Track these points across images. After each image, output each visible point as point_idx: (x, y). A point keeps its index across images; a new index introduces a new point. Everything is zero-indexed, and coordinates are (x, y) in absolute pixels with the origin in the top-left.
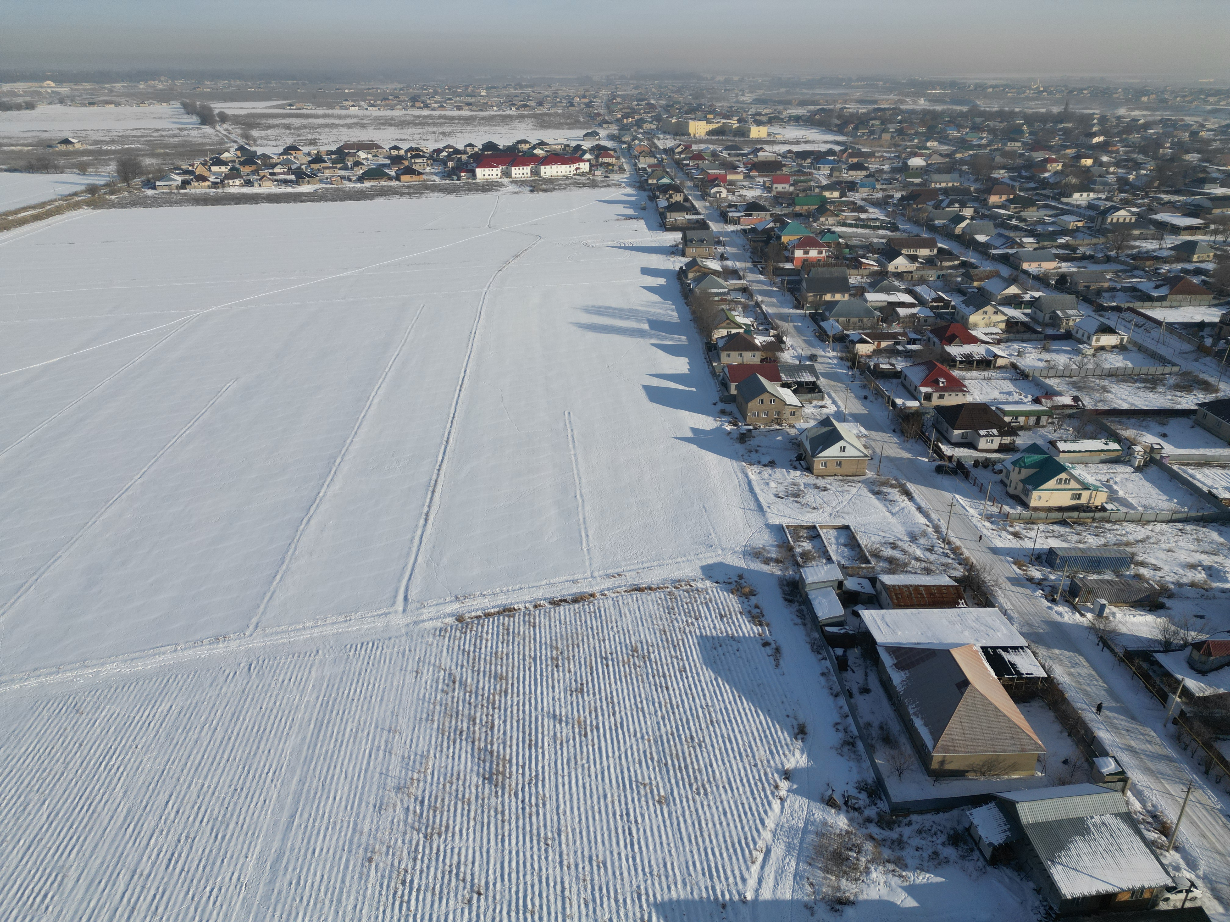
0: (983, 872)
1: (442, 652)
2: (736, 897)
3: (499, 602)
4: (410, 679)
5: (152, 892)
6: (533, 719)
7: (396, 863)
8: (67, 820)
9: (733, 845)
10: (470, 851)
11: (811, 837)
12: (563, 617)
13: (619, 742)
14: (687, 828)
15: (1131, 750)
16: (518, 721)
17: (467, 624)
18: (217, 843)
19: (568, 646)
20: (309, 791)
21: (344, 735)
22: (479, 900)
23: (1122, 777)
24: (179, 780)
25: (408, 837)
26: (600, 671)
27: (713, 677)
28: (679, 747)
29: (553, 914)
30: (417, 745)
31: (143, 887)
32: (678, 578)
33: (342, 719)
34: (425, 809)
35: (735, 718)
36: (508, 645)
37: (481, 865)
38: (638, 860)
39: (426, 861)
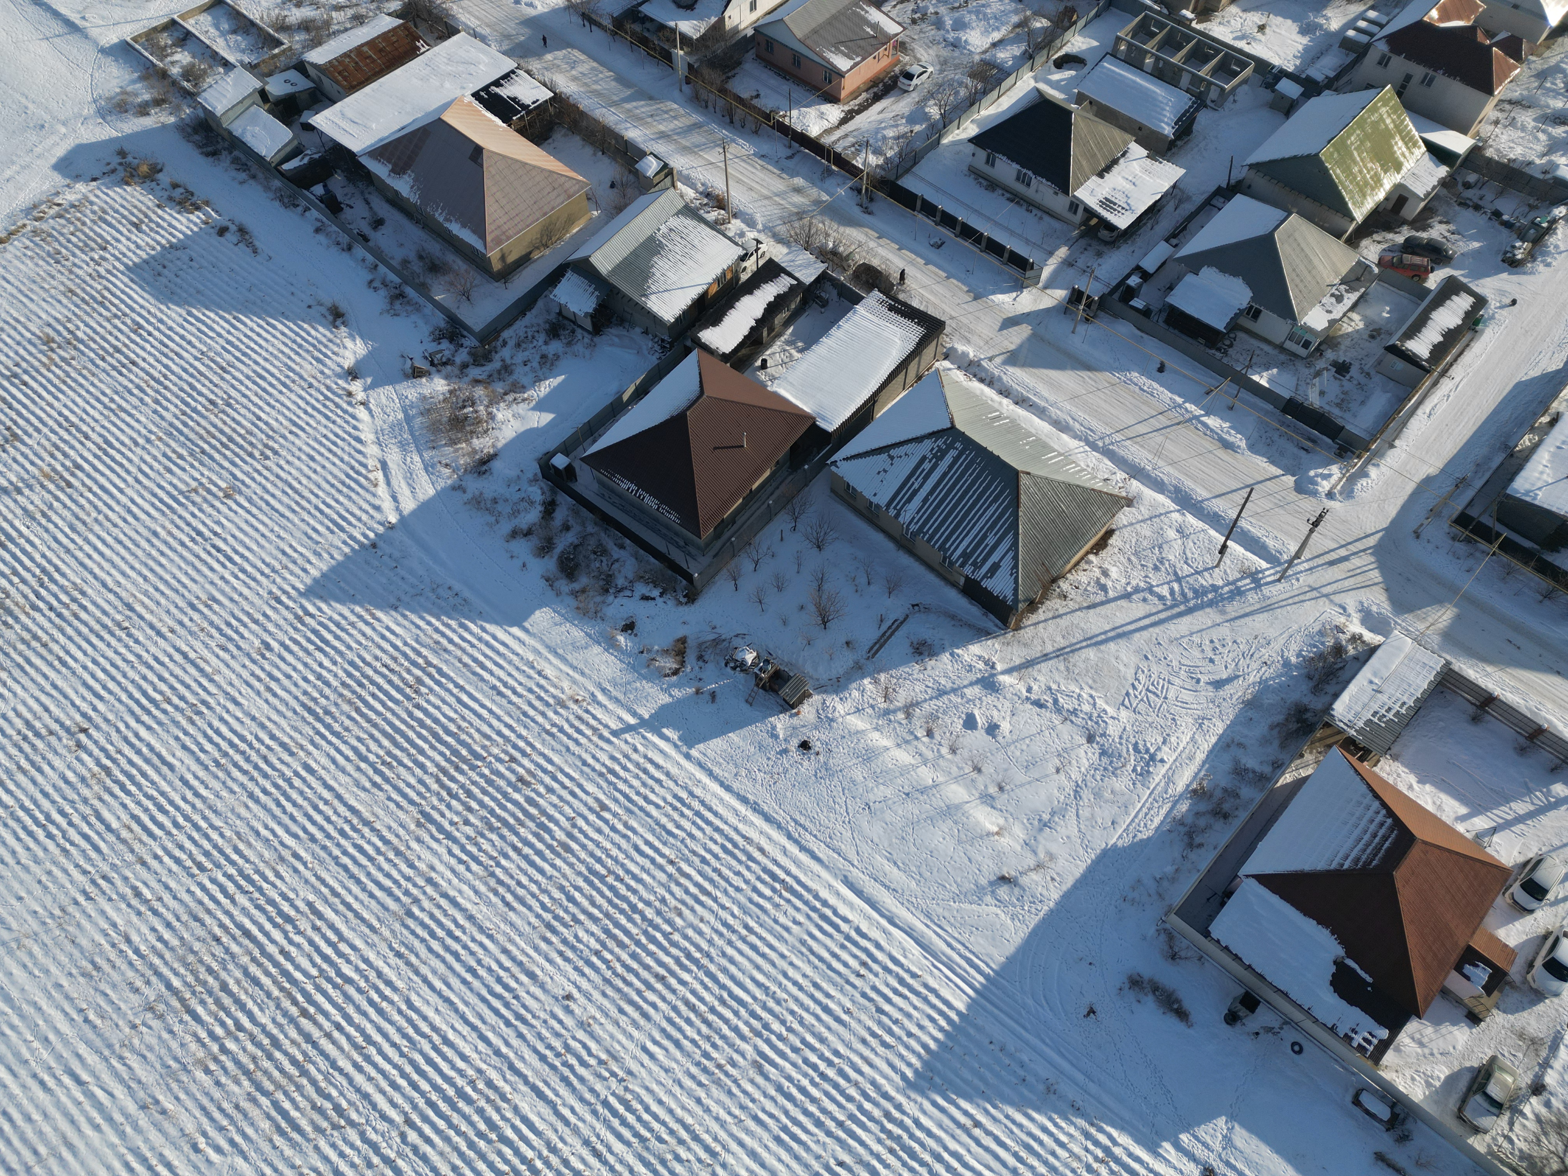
0: (592, 346)
2: (381, 529)
9: (343, 483)
10: (31, 702)
11: (418, 421)
13: (121, 465)
14: (280, 501)
15: (663, 136)
22: (89, 737)
23: (666, 171)
26: (20, 396)
27: (184, 313)
28: (203, 422)
29: (194, 685)
32: (29, 203)
35: (248, 346)
37: (59, 705)
38: (249, 569)
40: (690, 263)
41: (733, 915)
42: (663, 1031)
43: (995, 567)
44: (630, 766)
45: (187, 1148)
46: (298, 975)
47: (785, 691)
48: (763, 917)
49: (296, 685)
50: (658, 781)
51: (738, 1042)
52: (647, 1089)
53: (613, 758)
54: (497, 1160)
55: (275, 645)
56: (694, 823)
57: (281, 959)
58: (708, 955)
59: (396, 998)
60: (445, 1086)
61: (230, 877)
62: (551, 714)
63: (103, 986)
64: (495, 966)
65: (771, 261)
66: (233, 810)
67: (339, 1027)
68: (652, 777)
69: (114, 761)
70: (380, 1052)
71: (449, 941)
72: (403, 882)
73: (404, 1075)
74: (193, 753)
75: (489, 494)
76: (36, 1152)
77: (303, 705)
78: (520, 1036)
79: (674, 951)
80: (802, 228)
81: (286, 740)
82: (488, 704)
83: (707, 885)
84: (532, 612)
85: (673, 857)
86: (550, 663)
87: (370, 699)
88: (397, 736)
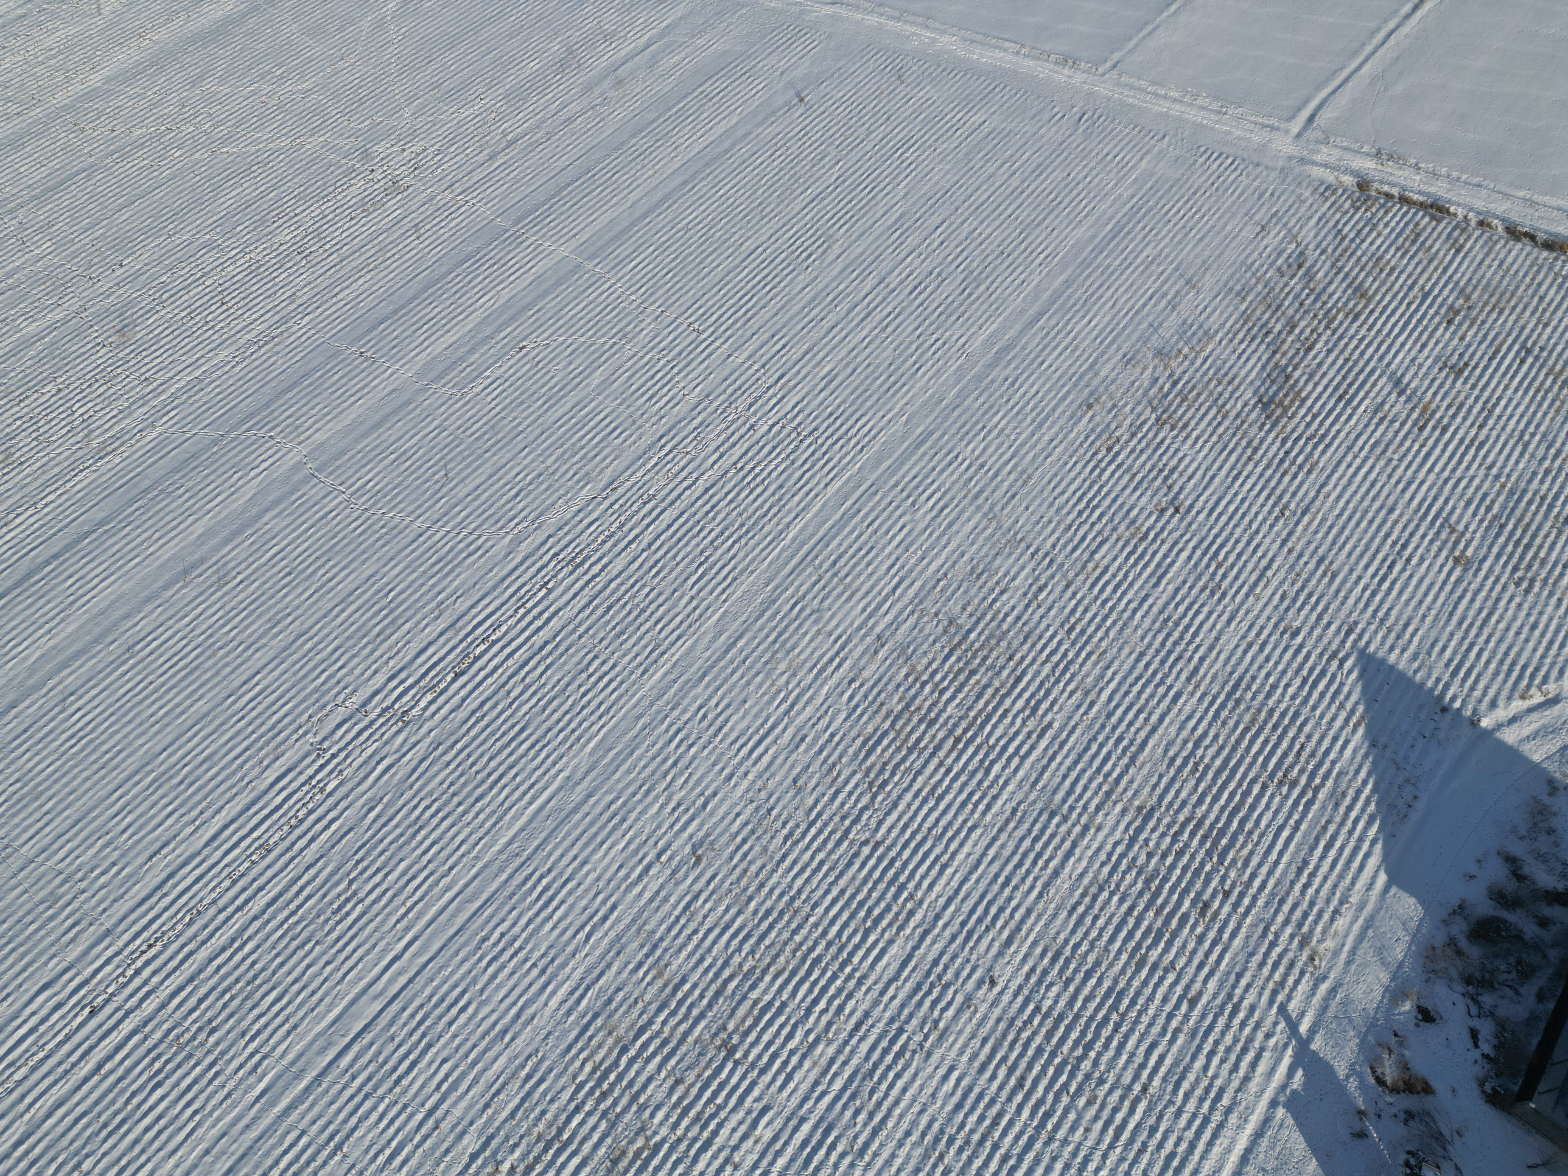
1: (1310, 218)
2: (1468, 713)
3: (1432, 190)
4: (1249, 232)
5: (889, 309)
6: (1368, 369)
7: (1113, 426)
8: (850, 193)
9: (1513, 664)
10: (1195, 465)
12: (1510, 260)
13: (1460, 462)
14: (1467, 609)
16: (1347, 360)
17: (1369, 198)
18: (962, 297)
19: (1486, 304)
20: (1069, 298)
21: (1136, 257)
22: (1172, 516)
24: (957, 209)
25: (1139, 408)
26: (1507, 362)
28: (1539, 518)
29: (1240, 581)
30: (1208, 317)
31: (884, 299)
33: (1144, 238)
34: (1174, 392)
36: (1403, 257)
37: (1196, 485)
38: (1377, 599)
39: (1143, 444)
42: (970, 1089)
44: (1247, 1030)
45: (851, 675)
46: (988, 728)
49: (1260, 668)
50: (1235, 1068)
52: (916, 1075)
53: (1252, 1009)
54: (851, 930)
55: (1299, 639)
56: (1194, 1116)
57: (1000, 712)
58: (1051, 1139)
59: (976, 816)
60: (907, 873)
61: (1065, 655)
62: (1289, 930)
63: (965, 584)
64: (1014, 903)
66: (1126, 643)
67: (948, 771)
68: (1239, 1059)
69: (1154, 540)
70: (931, 810)
71: (1032, 856)
72: (1082, 802)
73: (914, 834)
74: (1173, 598)
75: (1557, 823)
76: (847, 576)
77: (1241, 679)
78: (954, 937)
79: (1050, 1097)
81: (1202, 671)
82: (1285, 859)
83: (1126, 1135)
84: (1412, 894)
85: (1151, 1090)
86: (1353, 922)
87: (1261, 739)
88: (1227, 772)
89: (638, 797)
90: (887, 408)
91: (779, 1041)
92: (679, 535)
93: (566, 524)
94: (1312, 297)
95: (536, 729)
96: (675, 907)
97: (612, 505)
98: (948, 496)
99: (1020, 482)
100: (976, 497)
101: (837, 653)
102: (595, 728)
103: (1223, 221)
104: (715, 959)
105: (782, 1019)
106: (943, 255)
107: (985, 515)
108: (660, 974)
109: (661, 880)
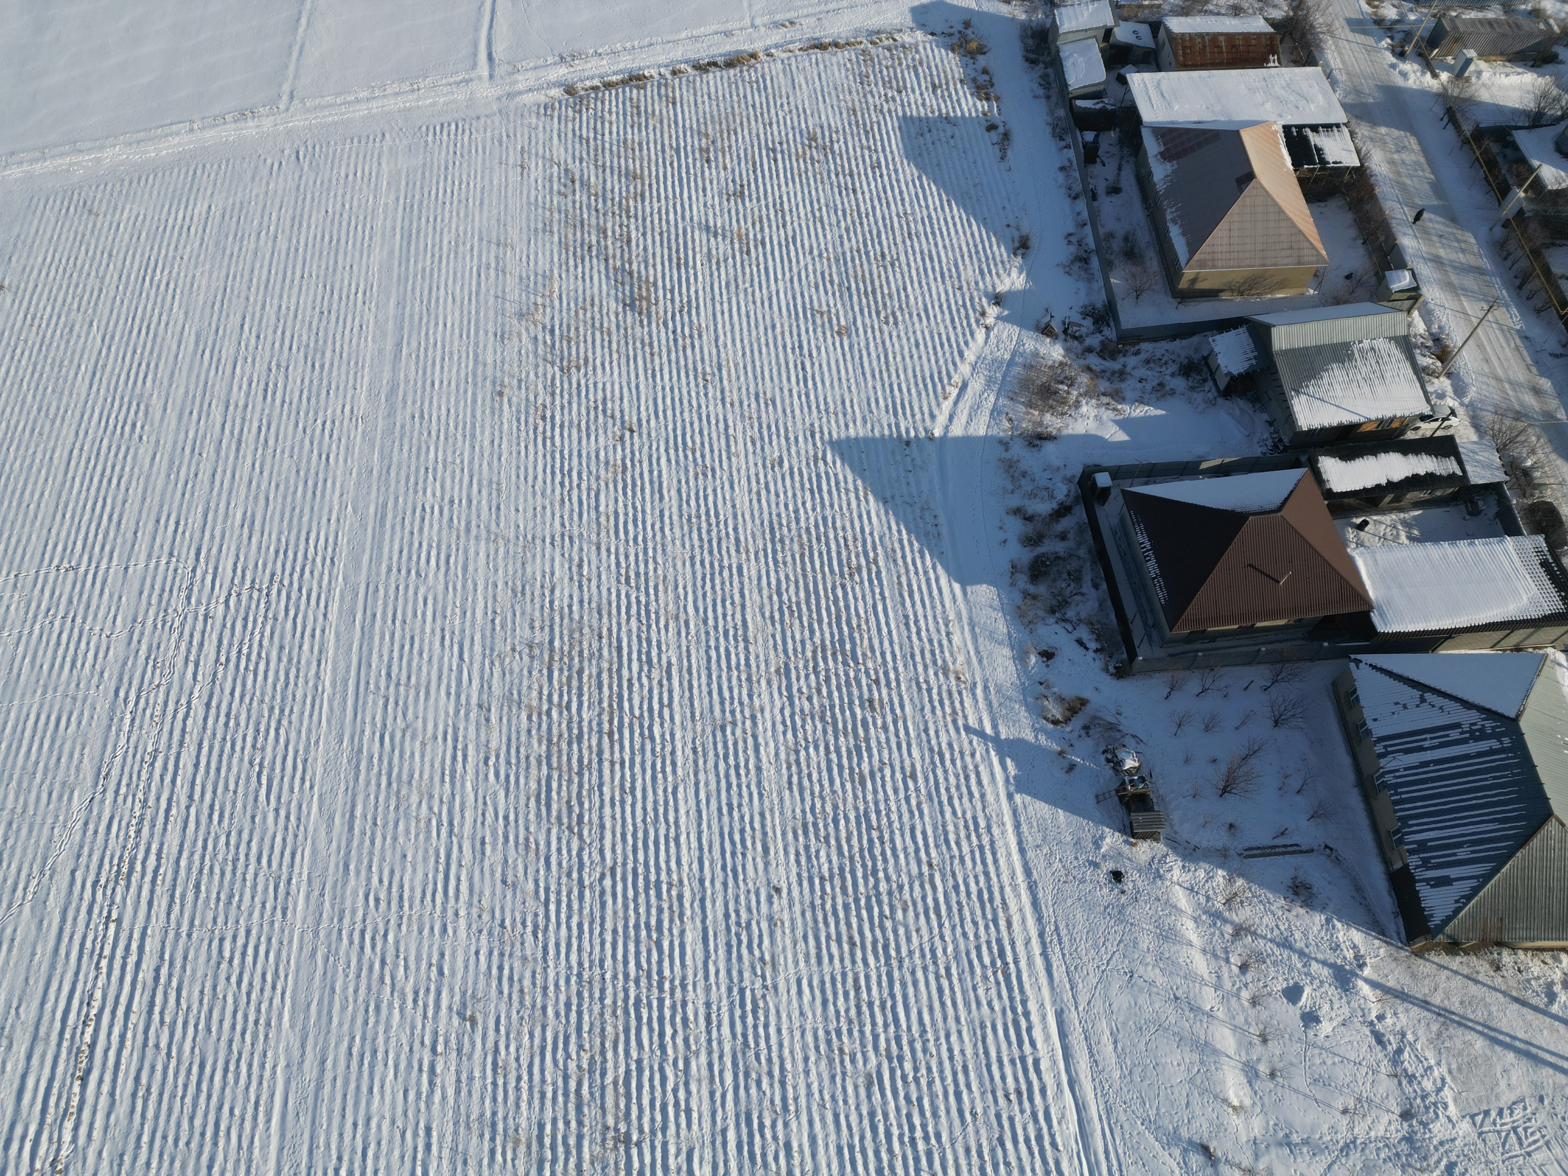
0: (1212, 403)
1: (551, 139)
2: (922, 434)
3: (622, 66)
4: (514, 176)
5: (256, 424)
6: (681, 231)
7: (532, 397)
8: (127, 345)
9: (924, 380)
10: (617, 387)
11: (1017, 370)
12: (713, 90)
13: (790, 261)
14: (870, 362)
15: (1437, 261)
16: (661, 234)
17: (581, 97)
18: (316, 372)
19: (721, 132)
20: (412, 316)
21: (441, 248)
22: (632, 438)
23: (1414, 295)
24: (248, 299)
25: (541, 370)
26: (766, 167)
27: (916, 175)
28: (866, 266)
29: (716, 452)
30: (536, 263)
31: (243, 419)
32: (876, 27)
33: (435, 228)
34: (557, 339)
35: (940, 229)
36: (640, 130)
37: (630, 402)
38: (812, 397)
39: (566, 396)
40: (1366, 389)
41: (945, 950)
42: (822, 982)
43: (1446, 881)
44: (958, 763)
45: (482, 755)
46: (626, 705)
47: (1139, 817)
48: (967, 974)
49: (777, 504)
50: (971, 795)
51: (870, 1047)
52: (778, 1012)
53: (950, 745)
54: (644, 954)
55: (786, 465)
56: (972, 852)
57: (625, 685)
58: (901, 961)
59: (670, 779)
60: (652, 870)
61: (638, 602)
62: (931, 672)
63: (517, 607)
64: (747, 819)
65: (1450, 439)
66: (674, 559)
67: (622, 764)
68: (968, 787)
69: (633, 465)
70: (633, 805)
71: (732, 772)
72: (736, 702)
73: (634, 835)
74: (681, 499)
75: (1023, 466)
76: (409, 678)
77: (771, 523)
78: (725, 884)
79: (878, 932)
80: (1511, 428)
81: (742, 538)
82: (893, 626)
83: (943, 908)
84: (981, 582)
85: (935, 862)
86: (963, 633)
87: (816, 555)
88: (813, 597)
89: (372, 1021)
90: (326, 510)
91: (658, 1094)
92: (213, 766)
93: (81, 847)
94: (600, 200)
95: (216, 1053)
96: (484, 1077)
97: (117, 792)
98: (444, 547)
99: (494, 493)
100: (468, 530)
101: (455, 748)
102: (277, 1001)
103: (487, 178)
104: (554, 1084)
105: (647, 1073)
106: (268, 348)
107: (488, 540)
108: (517, 1142)
109: (453, 1068)
